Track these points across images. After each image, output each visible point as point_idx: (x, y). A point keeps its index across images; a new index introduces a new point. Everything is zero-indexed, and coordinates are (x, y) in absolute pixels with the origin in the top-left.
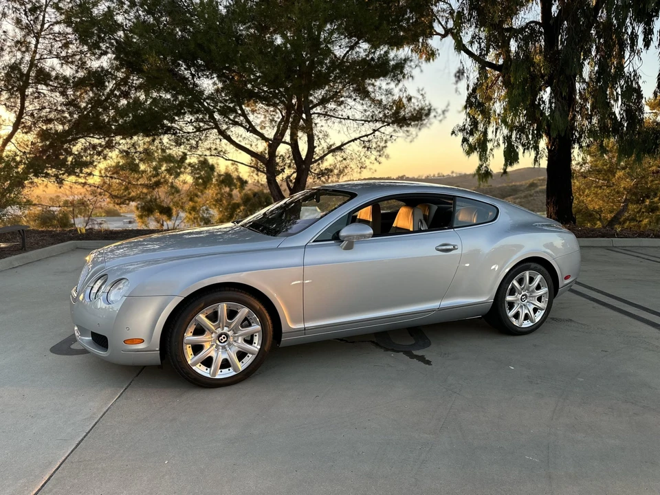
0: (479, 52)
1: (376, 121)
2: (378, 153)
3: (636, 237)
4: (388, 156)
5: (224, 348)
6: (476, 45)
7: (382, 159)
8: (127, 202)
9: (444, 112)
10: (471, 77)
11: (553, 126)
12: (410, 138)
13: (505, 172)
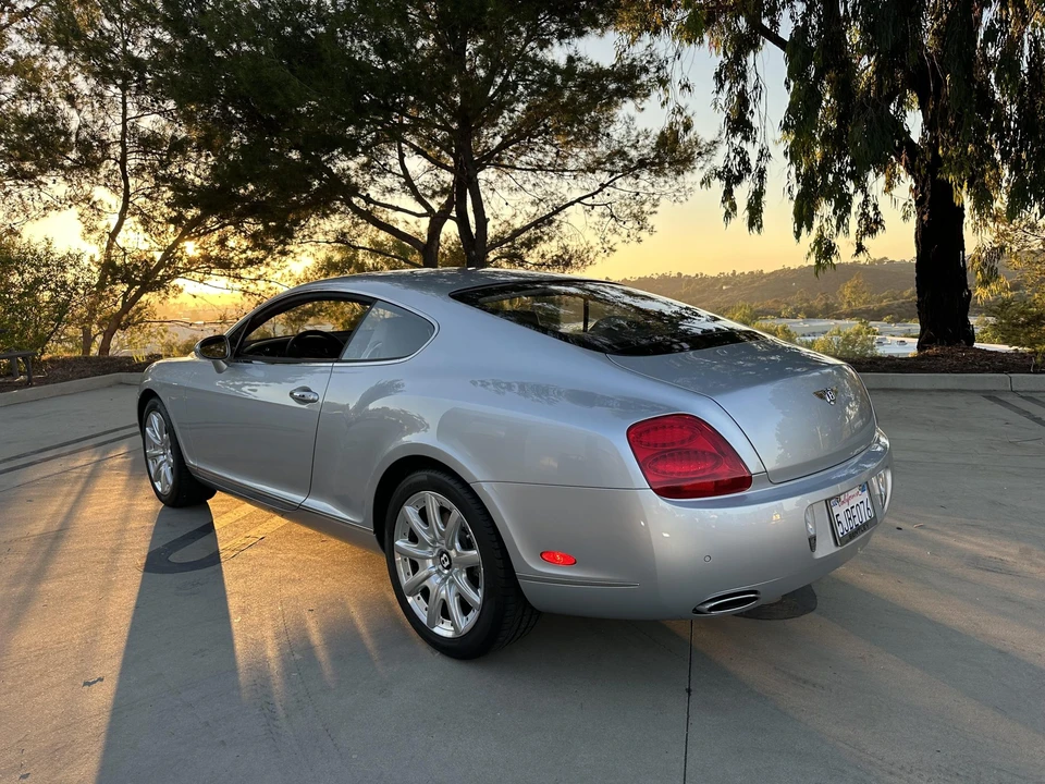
13: (860, 248)
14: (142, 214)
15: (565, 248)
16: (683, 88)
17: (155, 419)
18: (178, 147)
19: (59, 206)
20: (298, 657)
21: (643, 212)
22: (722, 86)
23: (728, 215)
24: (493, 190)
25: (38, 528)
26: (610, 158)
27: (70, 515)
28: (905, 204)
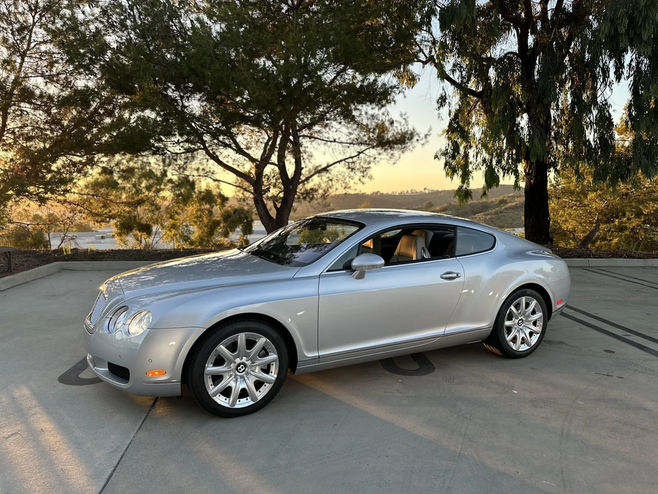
0: (460, 80)
1: (361, 143)
2: (362, 174)
3: (610, 257)
4: (372, 177)
5: (242, 377)
6: (457, 73)
7: (366, 180)
8: (108, 219)
9: (426, 136)
10: (453, 103)
11: (532, 152)
12: (393, 160)
13: (484, 193)
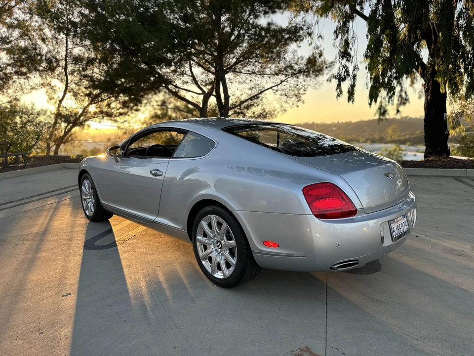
2: (297, 100)
13: (398, 111)
14: (73, 92)
15: (264, 110)
16: (319, 37)
17: (86, 183)
18: (91, 62)
19: (37, 88)
20: (155, 286)
21: (299, 94)
22: (337, 37)
23: (338, 95)
24: (232, 83)
25: (35, 230)
26: (285, 69)
27: (49, 224)
28: (420, 92)
